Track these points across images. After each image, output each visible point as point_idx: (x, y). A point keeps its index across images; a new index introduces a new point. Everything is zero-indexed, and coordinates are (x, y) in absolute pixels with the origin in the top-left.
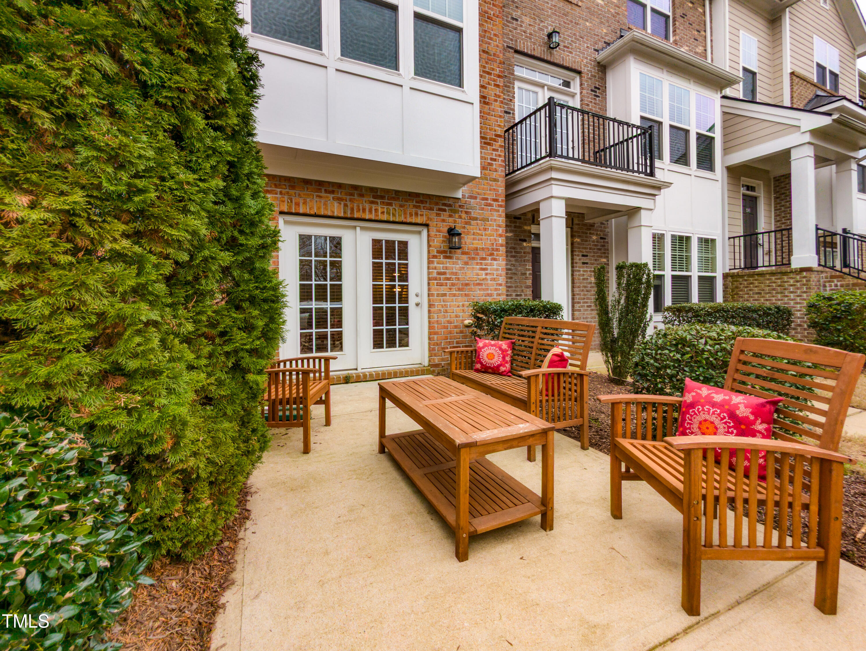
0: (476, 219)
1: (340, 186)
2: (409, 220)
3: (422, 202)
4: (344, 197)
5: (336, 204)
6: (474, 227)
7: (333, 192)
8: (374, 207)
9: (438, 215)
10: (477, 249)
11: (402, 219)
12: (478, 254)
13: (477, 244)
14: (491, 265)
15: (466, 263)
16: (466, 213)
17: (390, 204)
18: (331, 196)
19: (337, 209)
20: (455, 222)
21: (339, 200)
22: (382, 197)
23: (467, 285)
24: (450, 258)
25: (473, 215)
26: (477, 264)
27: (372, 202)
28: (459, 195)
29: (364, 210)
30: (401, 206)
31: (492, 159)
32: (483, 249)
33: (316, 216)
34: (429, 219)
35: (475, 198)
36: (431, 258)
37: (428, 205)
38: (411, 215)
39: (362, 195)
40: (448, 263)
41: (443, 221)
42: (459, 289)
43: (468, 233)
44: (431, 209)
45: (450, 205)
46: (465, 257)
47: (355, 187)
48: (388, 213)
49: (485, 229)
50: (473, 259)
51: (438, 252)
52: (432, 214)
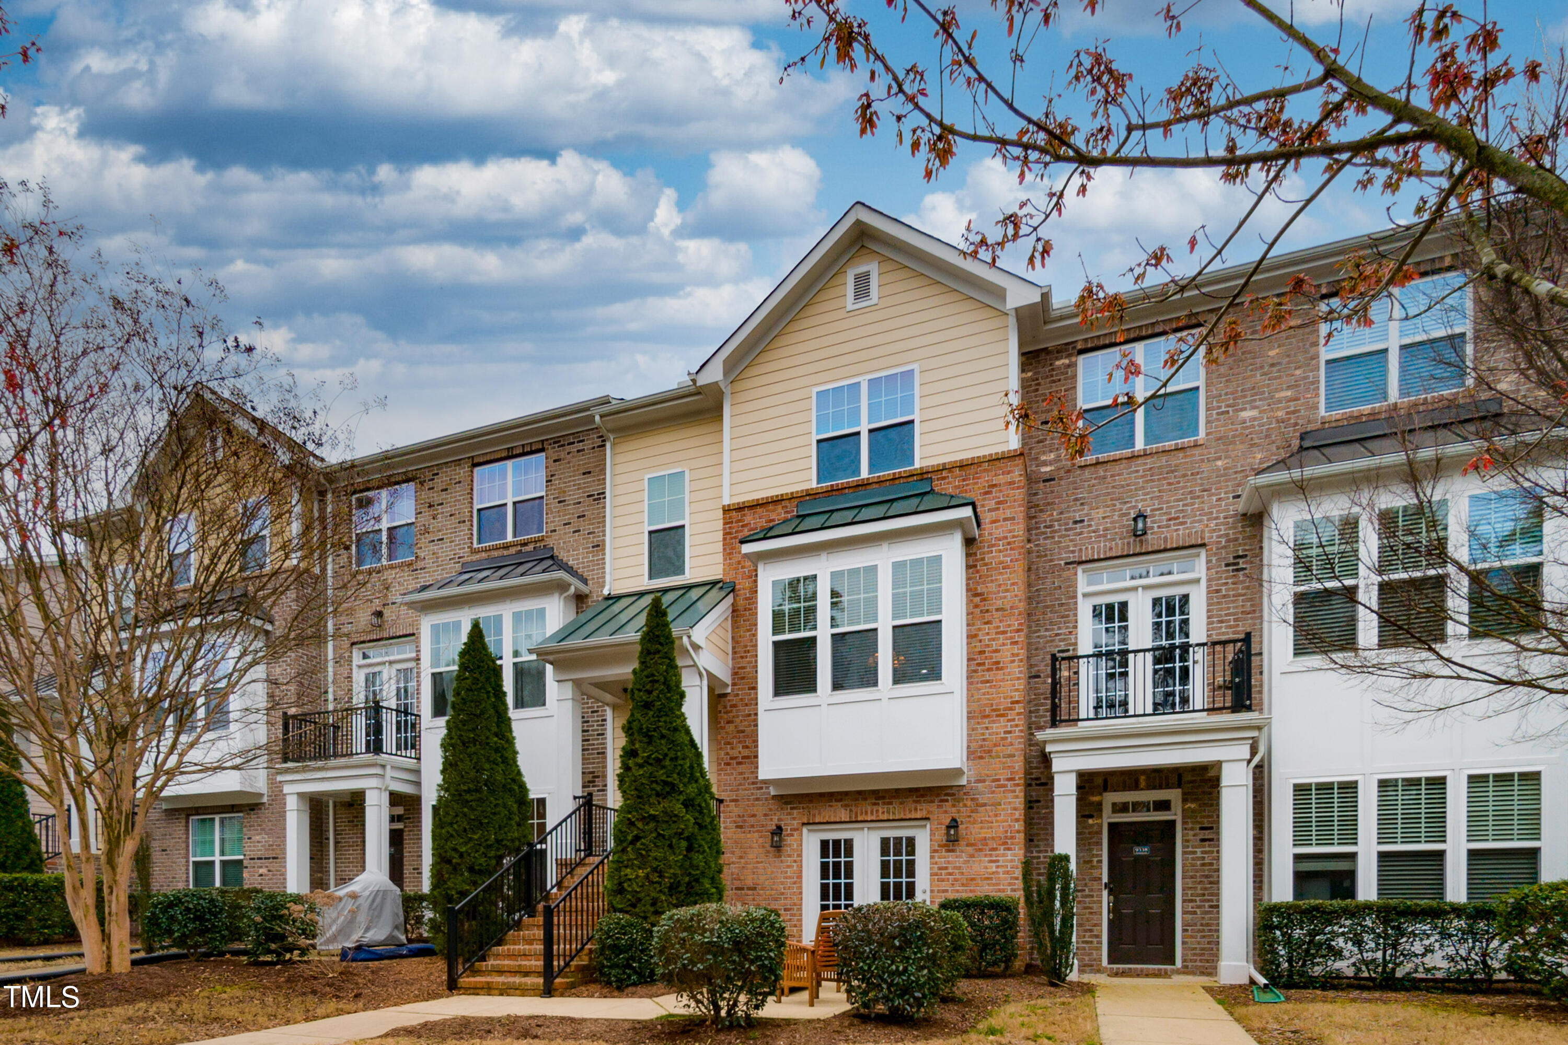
0: (985, 805)
1: (846, 794)
2: (908, 816)
3: (922, 796)
4: (850, 803)
5: (843, 811)
6: (982, 814)
7: (841, 800)
8: (875, 808)
9: (939, 807)
10: (985, 839)
11: (902, 816)
12: (987, 845)
13: (986, 833)
14: (1003, 855)
15: (972, 856)
16: (972, 799)
17: (891, 803)
18: (839, 804)
19: (844, 815)
20: (959, 812)
21: (846, 806)
22: (883, 798)
23: (972, 879)
24: (953, 851)
25: (981, 801)
26: (986, 856)
27: (875, 804)
28: (964, 781)
29: (866, 813)
30: (901, 803)
31: (1005, 732)
32: (993, 838)
33: (828, 823)
34: (928, 812)
35: (984, 781)
36: (933, 851)
37: (928, 798)
38: (910, 811)
39: (865, 799)
40: (951, 857)
41: (946, 812)
42: (963, 885)
43: (974, 823)
44: (932, 802)
45: (953, 795)
46: (970, 850)
47: (860, 793)
48: (888, 812)
49: (996, 815)
50: (981, 850)
51: (939, 846)
52: (933, 807)
